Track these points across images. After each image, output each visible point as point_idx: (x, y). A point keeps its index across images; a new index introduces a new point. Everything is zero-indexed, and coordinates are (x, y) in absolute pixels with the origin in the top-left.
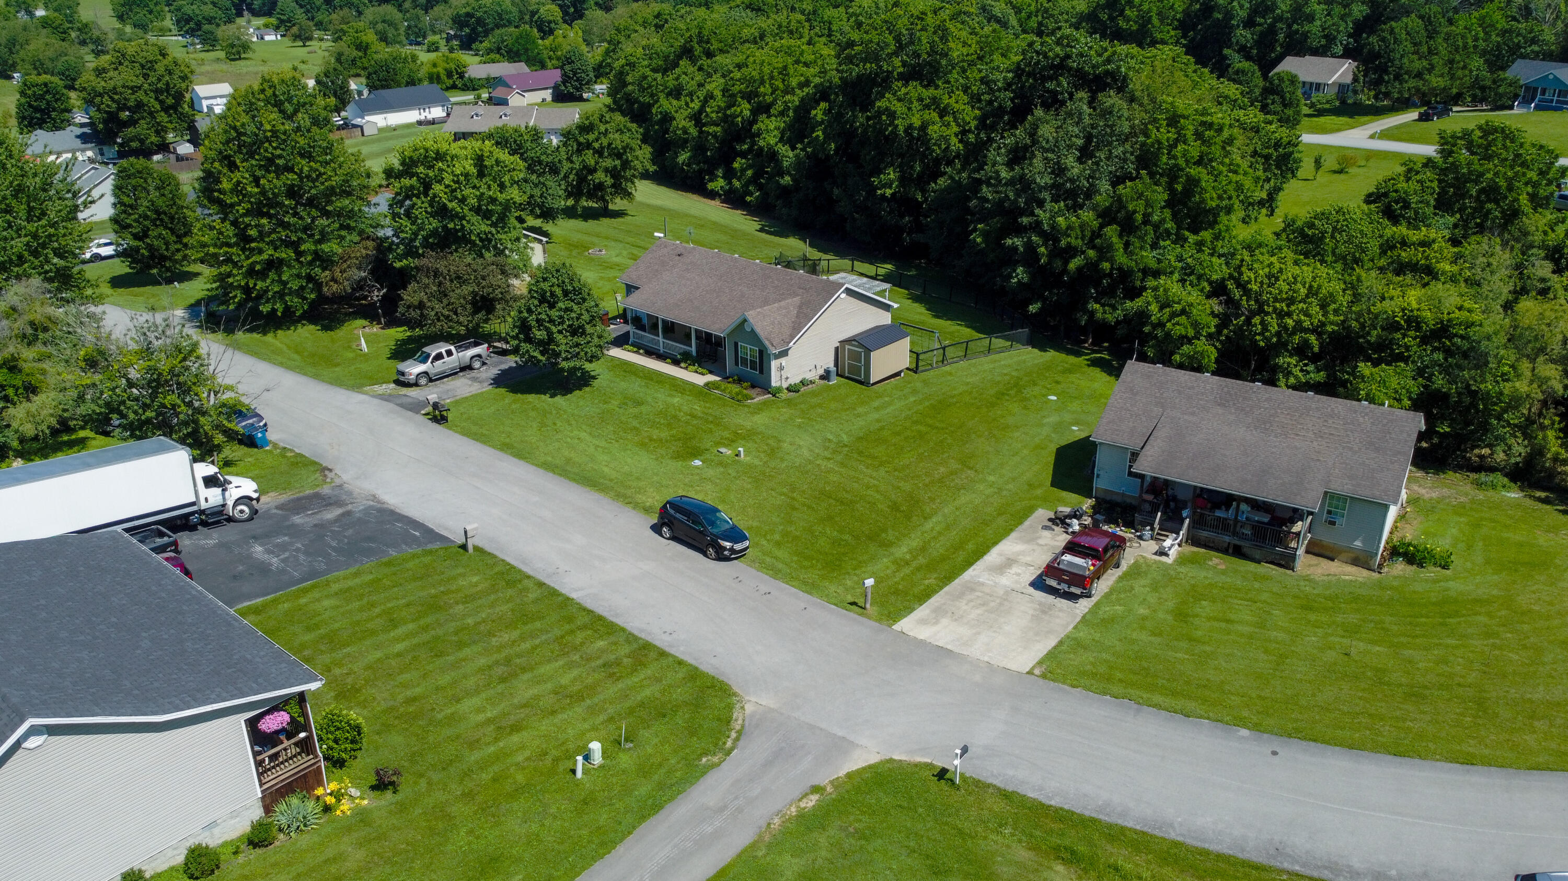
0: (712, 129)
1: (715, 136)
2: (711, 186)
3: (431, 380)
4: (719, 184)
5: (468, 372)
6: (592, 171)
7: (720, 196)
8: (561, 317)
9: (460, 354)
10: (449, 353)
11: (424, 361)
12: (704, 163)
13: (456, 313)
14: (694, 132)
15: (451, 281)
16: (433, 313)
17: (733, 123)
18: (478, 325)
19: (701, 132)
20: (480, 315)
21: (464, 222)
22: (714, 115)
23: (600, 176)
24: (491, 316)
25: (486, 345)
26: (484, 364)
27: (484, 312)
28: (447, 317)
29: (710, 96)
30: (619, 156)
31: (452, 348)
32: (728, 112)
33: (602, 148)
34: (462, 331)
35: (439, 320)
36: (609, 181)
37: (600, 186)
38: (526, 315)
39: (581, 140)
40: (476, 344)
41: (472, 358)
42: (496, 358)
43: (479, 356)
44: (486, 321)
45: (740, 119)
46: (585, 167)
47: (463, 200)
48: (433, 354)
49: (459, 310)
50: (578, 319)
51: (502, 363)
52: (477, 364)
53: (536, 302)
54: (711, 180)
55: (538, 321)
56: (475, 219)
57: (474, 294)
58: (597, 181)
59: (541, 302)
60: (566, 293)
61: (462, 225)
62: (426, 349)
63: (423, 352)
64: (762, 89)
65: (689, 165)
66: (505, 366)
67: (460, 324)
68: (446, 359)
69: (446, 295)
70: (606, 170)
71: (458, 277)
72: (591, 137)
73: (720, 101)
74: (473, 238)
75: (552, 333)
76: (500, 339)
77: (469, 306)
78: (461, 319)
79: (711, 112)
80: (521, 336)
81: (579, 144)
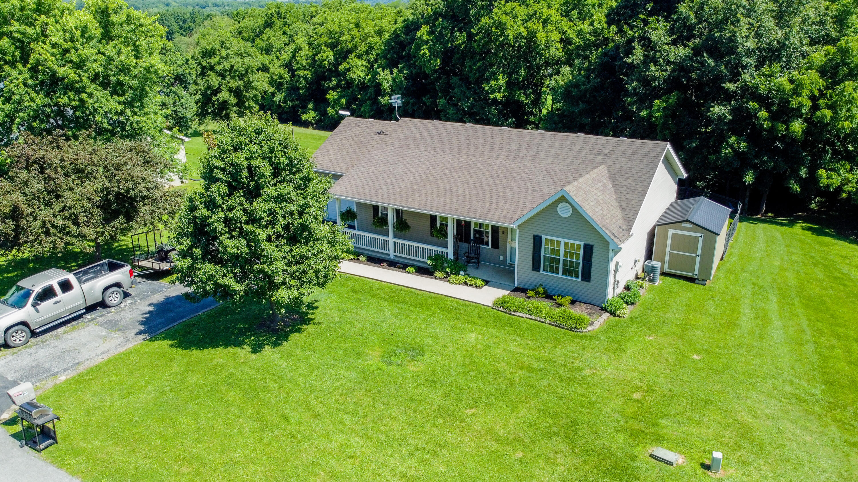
0: (301, 73)
1: (305, 78)
2: (304, 117)
3: (34, 334)
4: (310, 115)
5: (100, 311)
6: (217, 91)
7: (312, 124)
8: (271, 213)
9: (86, 286)
10: (66, 286)
11: (19, 304)
12: (297, 99)
13: (76, 223)
14: (287, 77)
15: (67, 175)
16: (38, 224)
17: (320, 66)
18: (113, 238)
19: (293, 76)
20: (115, 223)
21: (84, 96)
22: (304, 62)
23: (224, 95)
24: (133, 223)
25: (128, 268)
26: (126, 295)
27: (122, 218)
28: (62, 229)
29: (299, 49)
30: (241, 77)
31: (71, 277)
32: (316, 58)
33: (225, 70)
34: (89, 248)
35: (47, 233)
36: (233, 100)
37: (224, 105)
38: (203, 212)
39: (204, 63)
40: (113, 267)
41: (106, 289)
42: (146, 285)
43: (118, 285)
44: (124, 232)
45: (326, 62)
46: (209, 87)
47: (80, 65)
48: (38, 289)
49: (82, 218)
50: (301, 214)
51: (155, 292)
52: (114, 298)
53: (224, 189)
54: (304, 113)
55: (227, 221)
56: (100, 93)
57: (106, 190)
58: (221, 100)
59: (232, 188)
60: (277, 171)
61: (82, 101)
62: (25, 283)
63: (19, 288)
64: (343, 38)
65: (285, 102)
66: (158, 298)
67: (82, 237)
68: (61, 296)
69: (58, 197)
70: (231, 90)
71: (78, 170)
72: (213, 61)
73: (306, 51)
74: (98, 118)
75: (258, 242)
76: (148, 255)
77: (96, 211)
78: (85, 230)
79: (302, 58)
80: (197, 251)
81: (204, 68)
